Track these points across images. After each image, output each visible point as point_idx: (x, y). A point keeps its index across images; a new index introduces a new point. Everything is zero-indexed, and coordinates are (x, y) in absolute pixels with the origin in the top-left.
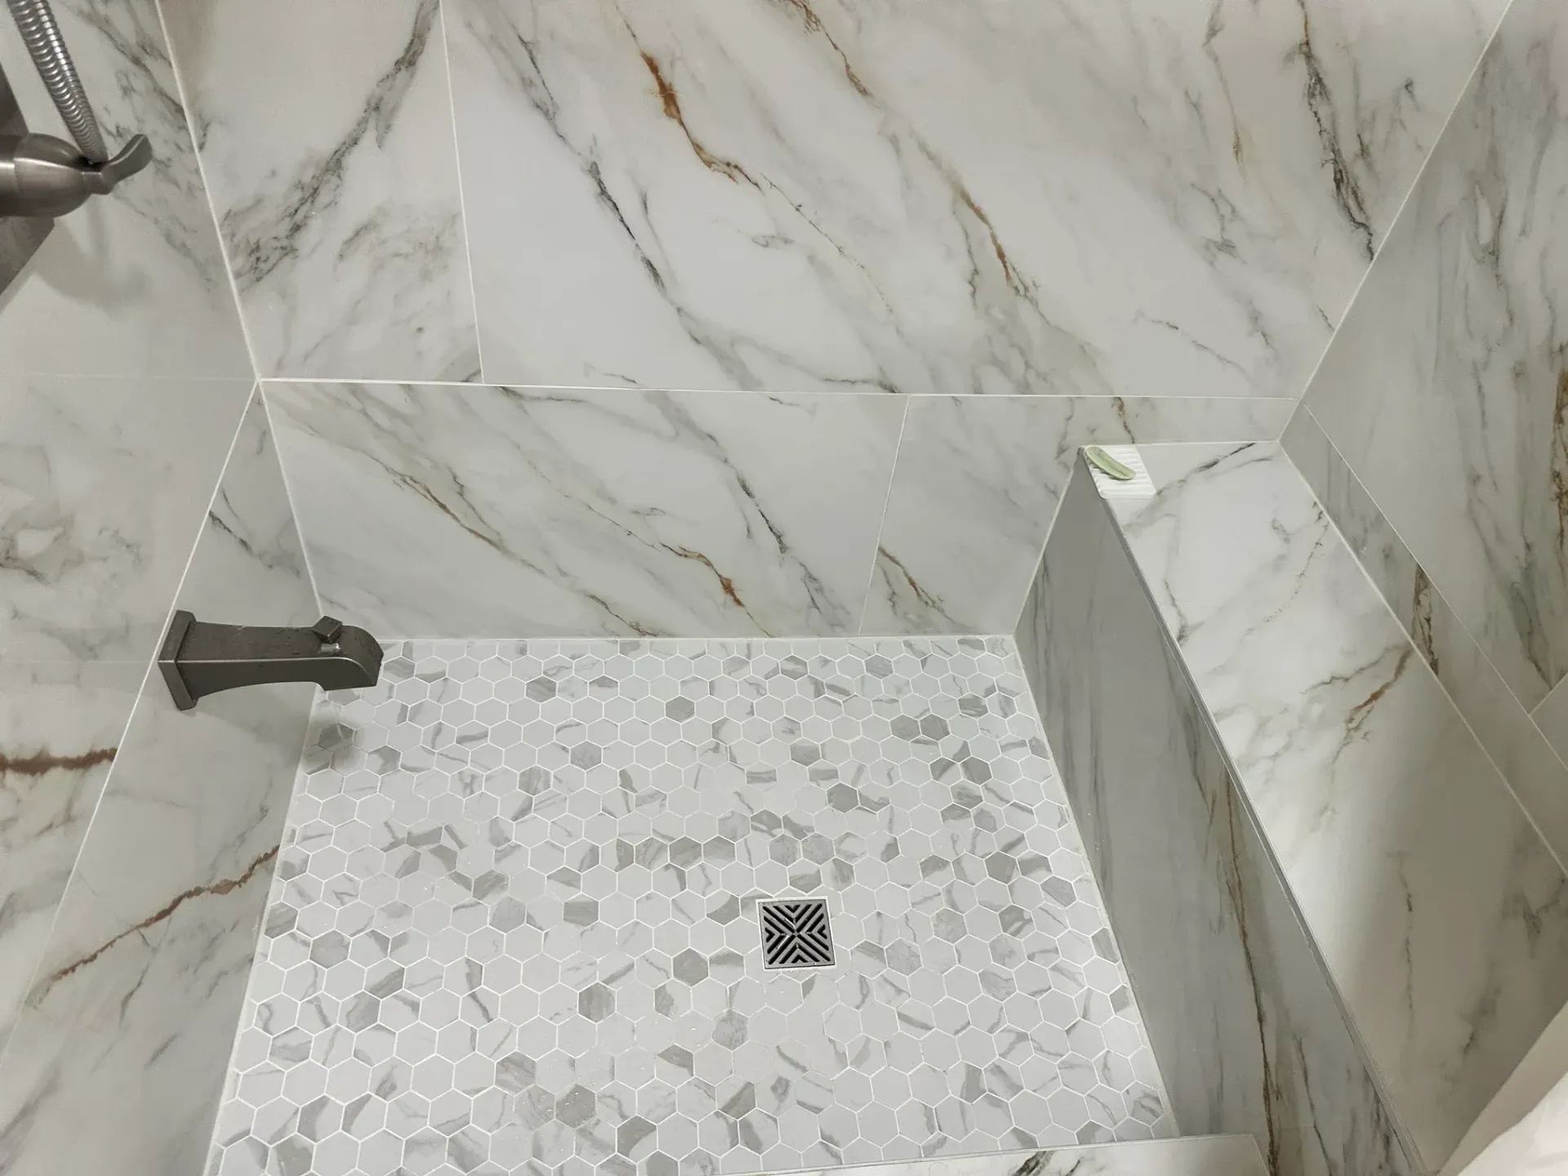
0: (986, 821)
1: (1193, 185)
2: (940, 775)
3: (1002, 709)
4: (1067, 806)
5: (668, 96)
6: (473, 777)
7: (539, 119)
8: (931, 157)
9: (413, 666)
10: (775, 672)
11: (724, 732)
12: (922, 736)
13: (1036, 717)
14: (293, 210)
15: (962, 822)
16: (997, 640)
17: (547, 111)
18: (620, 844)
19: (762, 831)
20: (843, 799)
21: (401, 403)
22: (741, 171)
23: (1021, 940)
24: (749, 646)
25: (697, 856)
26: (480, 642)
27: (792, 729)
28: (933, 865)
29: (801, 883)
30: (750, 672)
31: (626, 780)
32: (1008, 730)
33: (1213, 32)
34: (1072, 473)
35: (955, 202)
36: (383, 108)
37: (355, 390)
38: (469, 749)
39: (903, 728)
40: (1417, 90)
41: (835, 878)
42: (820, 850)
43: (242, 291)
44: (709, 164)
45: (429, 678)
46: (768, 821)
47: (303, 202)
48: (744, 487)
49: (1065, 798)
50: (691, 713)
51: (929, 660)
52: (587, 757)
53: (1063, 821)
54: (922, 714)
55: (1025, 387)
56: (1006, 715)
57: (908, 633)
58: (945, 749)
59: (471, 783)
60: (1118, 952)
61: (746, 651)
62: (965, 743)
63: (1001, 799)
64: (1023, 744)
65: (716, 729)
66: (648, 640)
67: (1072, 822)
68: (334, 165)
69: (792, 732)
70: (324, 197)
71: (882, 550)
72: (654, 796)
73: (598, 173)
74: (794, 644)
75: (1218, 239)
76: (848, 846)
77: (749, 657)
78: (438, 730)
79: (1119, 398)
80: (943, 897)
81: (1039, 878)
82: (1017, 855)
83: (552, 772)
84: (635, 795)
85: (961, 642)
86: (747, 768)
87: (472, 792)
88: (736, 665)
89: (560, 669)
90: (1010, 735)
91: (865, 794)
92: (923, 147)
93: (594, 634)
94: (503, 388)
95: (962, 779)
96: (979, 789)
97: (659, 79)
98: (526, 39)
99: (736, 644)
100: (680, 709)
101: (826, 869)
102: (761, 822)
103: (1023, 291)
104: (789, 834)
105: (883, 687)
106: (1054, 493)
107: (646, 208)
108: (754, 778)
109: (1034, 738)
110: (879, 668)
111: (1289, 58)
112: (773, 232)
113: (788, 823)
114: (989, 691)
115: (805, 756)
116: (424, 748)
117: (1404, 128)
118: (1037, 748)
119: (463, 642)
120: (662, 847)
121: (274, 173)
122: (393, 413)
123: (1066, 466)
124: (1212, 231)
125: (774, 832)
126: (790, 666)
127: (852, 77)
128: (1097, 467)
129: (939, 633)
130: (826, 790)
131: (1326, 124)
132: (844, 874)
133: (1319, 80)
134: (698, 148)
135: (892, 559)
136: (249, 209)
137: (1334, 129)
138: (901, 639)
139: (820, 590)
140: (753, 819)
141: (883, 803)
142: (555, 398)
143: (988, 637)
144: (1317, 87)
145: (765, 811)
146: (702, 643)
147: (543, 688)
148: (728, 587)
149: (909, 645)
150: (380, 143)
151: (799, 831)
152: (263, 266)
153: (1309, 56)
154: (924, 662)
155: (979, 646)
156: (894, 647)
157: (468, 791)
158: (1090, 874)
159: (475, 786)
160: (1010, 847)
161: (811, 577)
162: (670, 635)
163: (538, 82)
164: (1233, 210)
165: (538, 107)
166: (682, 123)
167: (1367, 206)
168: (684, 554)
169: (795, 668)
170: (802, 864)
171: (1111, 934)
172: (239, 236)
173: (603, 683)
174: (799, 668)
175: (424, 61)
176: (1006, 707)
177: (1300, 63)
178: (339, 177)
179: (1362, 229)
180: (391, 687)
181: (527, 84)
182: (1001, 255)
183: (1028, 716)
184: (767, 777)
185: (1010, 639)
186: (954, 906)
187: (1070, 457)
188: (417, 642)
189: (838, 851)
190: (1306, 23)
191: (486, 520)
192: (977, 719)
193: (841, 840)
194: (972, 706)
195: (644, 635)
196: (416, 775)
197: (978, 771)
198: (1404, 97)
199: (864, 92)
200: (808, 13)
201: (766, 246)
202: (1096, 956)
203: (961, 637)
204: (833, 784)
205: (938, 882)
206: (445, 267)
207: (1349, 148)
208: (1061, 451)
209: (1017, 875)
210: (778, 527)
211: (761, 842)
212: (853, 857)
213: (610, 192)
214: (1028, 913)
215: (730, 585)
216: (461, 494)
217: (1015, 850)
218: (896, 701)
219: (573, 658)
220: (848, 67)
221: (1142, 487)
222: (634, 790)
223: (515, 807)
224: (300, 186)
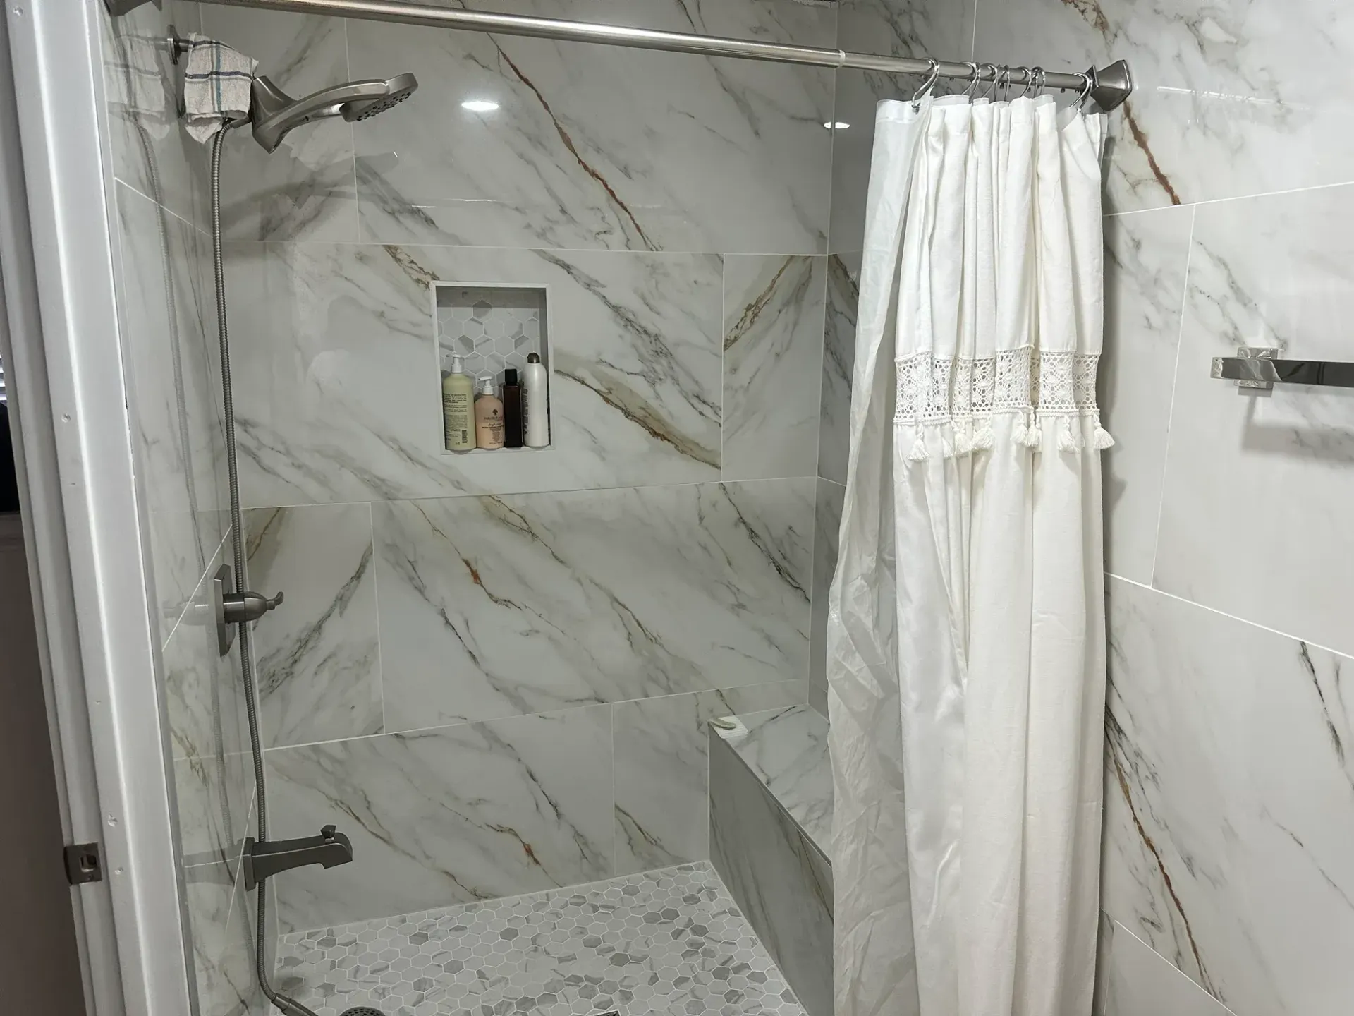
0: (709, 954)
1: (716, 581)
2: (678, 937)
3: (709, 897)
4: (755, 936)
5: (476, 576)
6: (384, 989)
7: (417, 593)
8: (597, 585)
9: (335, 940)
10: (566, 904)
11: (539, 941)
12: (663, 920)
13: (730, 898)
14: (294, 653)
15: (694, 958)
16: (700, 864)
17: (420, 590)
18: (483, 1007)
19: (572, 985)
20: (620, 960)
21: (339, 754)
22: (511, 603)
23: (739, 1005)
24: (547, 895)
25: (534, 1004)
26: (375, 921)
27: (582, 931)
28: (680, 981)
29: (601, 1006)
30: (551, 908)
31: (481, 975)
32: (714, 907)
33: (701, 519)
34: (709, 737)
35: (612, 603)
36: (344, 599)
37: (315, 749)
38: (379, 976)
39: (651, 918)
40: (794, 528)
41: (622, 999)
42: (610, 987)
43: (262, 700)
44: (496, 602)
45: (347, 944)
46: (577, 980)
47: (300, 647)
48: (532, 776)
49: (753, 932)
50: (517, 935)
51: (660, 882)
52: (454, 968)
53: (754, 944)
54: (662, 909)
55: (670, 691)
56: (712, 900)
57: (645, 869)
58: (678, 924)
59: (383, 993)
60: (796, 998)
61: (546, 898)
62: (690, 918)
63: (716, 941)
64: (725, 912)
65: (534, 941)
66: (482, 902)
67: (759, 943)
68: (318, 628)
69: (582, 933)
70: (310, 645)
71: (617, 807)
72: (499, 981)
73: (444, 613)
74: (576, 888)
75: (736, 603)
76: (625, 983)
77: (548, 900)
78: (357, 970)
79: (718, 690)
80: (689, 995)
81: (744, 974)
82: (730, 966)
83: (434, 979)
84: (488, 981)
85: (678, 869)
86: (556, 956)
87: (384, 997)
88: (539, 906)
89: (429, 927)
90: (716, 910)
91: (631, 954)
92: (592, 581)
93: (449, 903)
94: (395, 734)
95: (692, 937)
96: (703, 939)
97: (471, 568)
98: (411, 560)
99: (539, 895)
100: (509, 934)
101: (616, 997)
102: (570, 981)
103: (653, 640)
104: (589, 984)
105: (635, 901)
106: (703, 752)
107: (468, 626)
108: (561, 960)
109: (731, 908)
110: (631, 891)
111: (736, 525)
112: (530, 629)
113: (587, 978)
114: (700, 890)
115: (592, 944)
116: (349, 980)
117: (797, 545)
118: (733, 912)
119: (365, 923)
120: (510, 1004)
121: (288, 636)
122: (334, 760)
123: (703, 733)
124: (732, 600)
125: (580, 984)
126: (575, 900)
127: (555, 557)
128: (717, 726)
129: (663, 866)
130: (608, 958)
131: (763, 548)
132: (627, 996)
133: (753, 531)
134: (491, 596)
135: (624, 813)
136: (274, 655)
137: (767, 549)
138: (642, 874)
139: (586, 844)
140: (565, 980)
141: (645, 957)
142: (422, 736)
143: (694, 863)
144: (753, 534)
145: (572, 975)
146: (516, 898)
147: (421, 938)
148: (529, 851)
149: (647, 876)
150: (341, 613)
151: (595, 981)
152: (275, 684)
153: (744, 523)
154: (658, 883)
155: (690, 869)
156: (638, 878)
157: (382, 996)
158: (774, 966)
159: (386, 993)
160: (725, 963)
161: (579, 835)
162: (496, 896)
163: (416, 577)
164: (738, 589)
165: (416, 588)
166: (482, 586)
167: (797, 580)
168: (500, 830)
169: (579, 901)
170: (600, 996)
171: (792, 992)
172: (266, 670)
173: (458, 929)
174: (581, 900)
175: (364, 577)
176: (712, 896)
177: (742, 526)
178: (319, 633)
179: (799, 590)
180: (323, 953)
181: (411, 579)
182: (639, 625)
183: (725, 898)
184: (572, 958)
185: (708, 862)
186: (696, 997)
187: (705, 728)
188: (334, 927)
189: (621, 986)
190: (738, 511)
191: (382, 824)
192: (695, 905)
193: (623, 980)
194: (692, 899)
195: (479, 899)
196: (347, 995)
197: (700, 931)
198: (790, 532)
199: (561, 562)
200: (533, 534)
201: (527, 635)
202: (784, 1003)
203: (678, 866)
204: (612, 954)
205: (685, 989)
206: (369, 672)
207: (778, 557)
208: (699, 725)
209: (732, 975)
210: (554, 801)
211: (573, 991)
212: (632, 987)
213: (450, 621)
214: (740, 991)
215: (530, 849)
216: (368, 808)
217: (728, 964)
218: (645, 905)
219: (436, 919)
220: (552, 552)
221: (741, 731)
222: (488, 979)
223: (414, 999)
224: (300, 640)
